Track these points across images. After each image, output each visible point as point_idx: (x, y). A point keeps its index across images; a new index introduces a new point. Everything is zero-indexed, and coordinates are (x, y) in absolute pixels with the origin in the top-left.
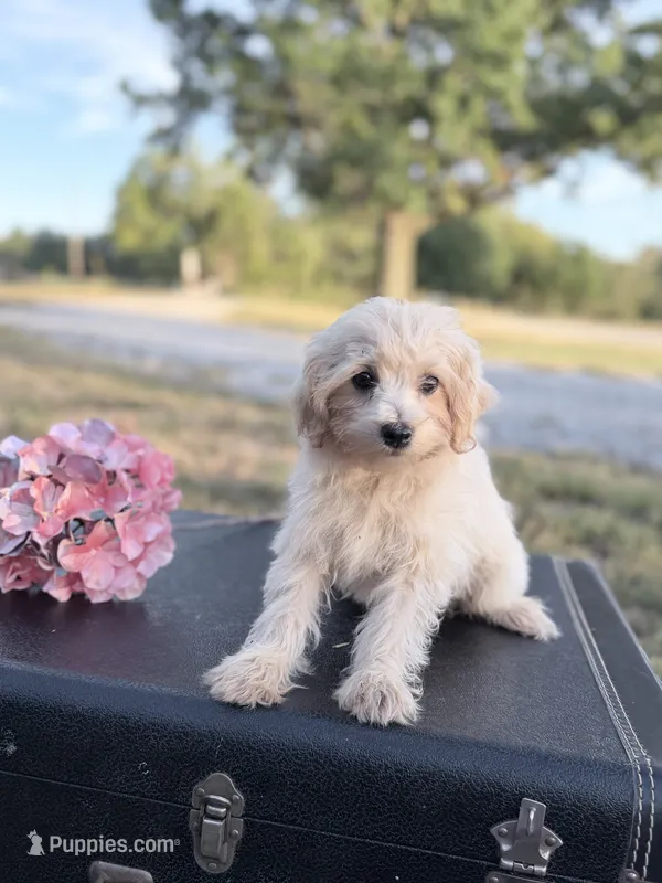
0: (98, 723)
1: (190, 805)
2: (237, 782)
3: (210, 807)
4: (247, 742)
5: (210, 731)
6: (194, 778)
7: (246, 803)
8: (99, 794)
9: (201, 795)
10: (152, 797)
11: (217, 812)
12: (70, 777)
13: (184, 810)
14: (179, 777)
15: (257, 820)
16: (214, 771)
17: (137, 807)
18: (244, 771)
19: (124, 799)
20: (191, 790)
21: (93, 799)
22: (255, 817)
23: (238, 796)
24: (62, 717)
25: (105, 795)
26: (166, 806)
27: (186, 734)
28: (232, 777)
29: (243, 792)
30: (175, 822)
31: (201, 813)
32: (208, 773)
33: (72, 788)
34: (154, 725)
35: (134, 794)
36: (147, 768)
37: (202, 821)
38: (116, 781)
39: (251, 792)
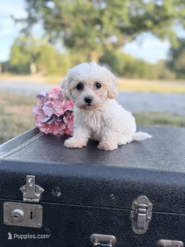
0: (94, 181)
1: (131, 210)
2: (149, 199)
3: (140, 209)
4: (152, 183)
5: (137, 181)
6: (133, 199)
7: (153, 206)
8: (94, 208)
9: (135, 205)
10: (116, 208)
11: (143, 211)
12: (83, 203)
13: (128, 211)
14: (127, 199)
15: (157, 212)
16: (140, 195)
17: (110, 212)
18: (152, 194)
19: (104, 209)
20: (131, 203)
21: (92, 211)
22: (156, 211)
23: (150, 204)
24: (79, 180)
25: (97, 208)
26: (121, 211)
27: (128, 183)
28: (147, 197)
29: (152, 202)
30: (124, 216)
31: (137, 211)
32: (138, 196)
33: (84, 207)
34: (115, 180)
35: (108, 207)
36: (114, 196)
37: (137, 215)
38: (101, 203)
39: (155, 202)
